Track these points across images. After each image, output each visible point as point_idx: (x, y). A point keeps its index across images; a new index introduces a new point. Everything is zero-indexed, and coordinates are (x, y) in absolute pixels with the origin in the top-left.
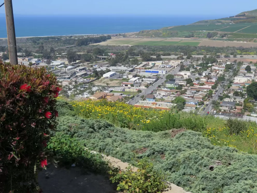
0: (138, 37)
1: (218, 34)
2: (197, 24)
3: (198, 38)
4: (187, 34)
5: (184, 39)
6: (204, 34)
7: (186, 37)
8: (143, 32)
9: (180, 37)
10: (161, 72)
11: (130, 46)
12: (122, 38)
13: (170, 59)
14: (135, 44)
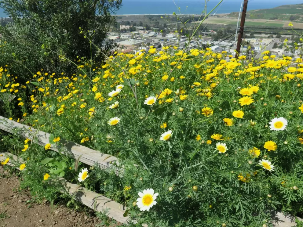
0: (229, 18)
1: (300, 17)
2: (280, 8)
3: (281, 20)
4: (272, 16)
5: (268, 20)
6: (287, 17)
7: (271, 19)
8: (234, 13)
9: (265, 18)
10: (257, 48)
11: (225, 25)
12: (216, 18)
13: (262, 38)
14: (229, 24)
